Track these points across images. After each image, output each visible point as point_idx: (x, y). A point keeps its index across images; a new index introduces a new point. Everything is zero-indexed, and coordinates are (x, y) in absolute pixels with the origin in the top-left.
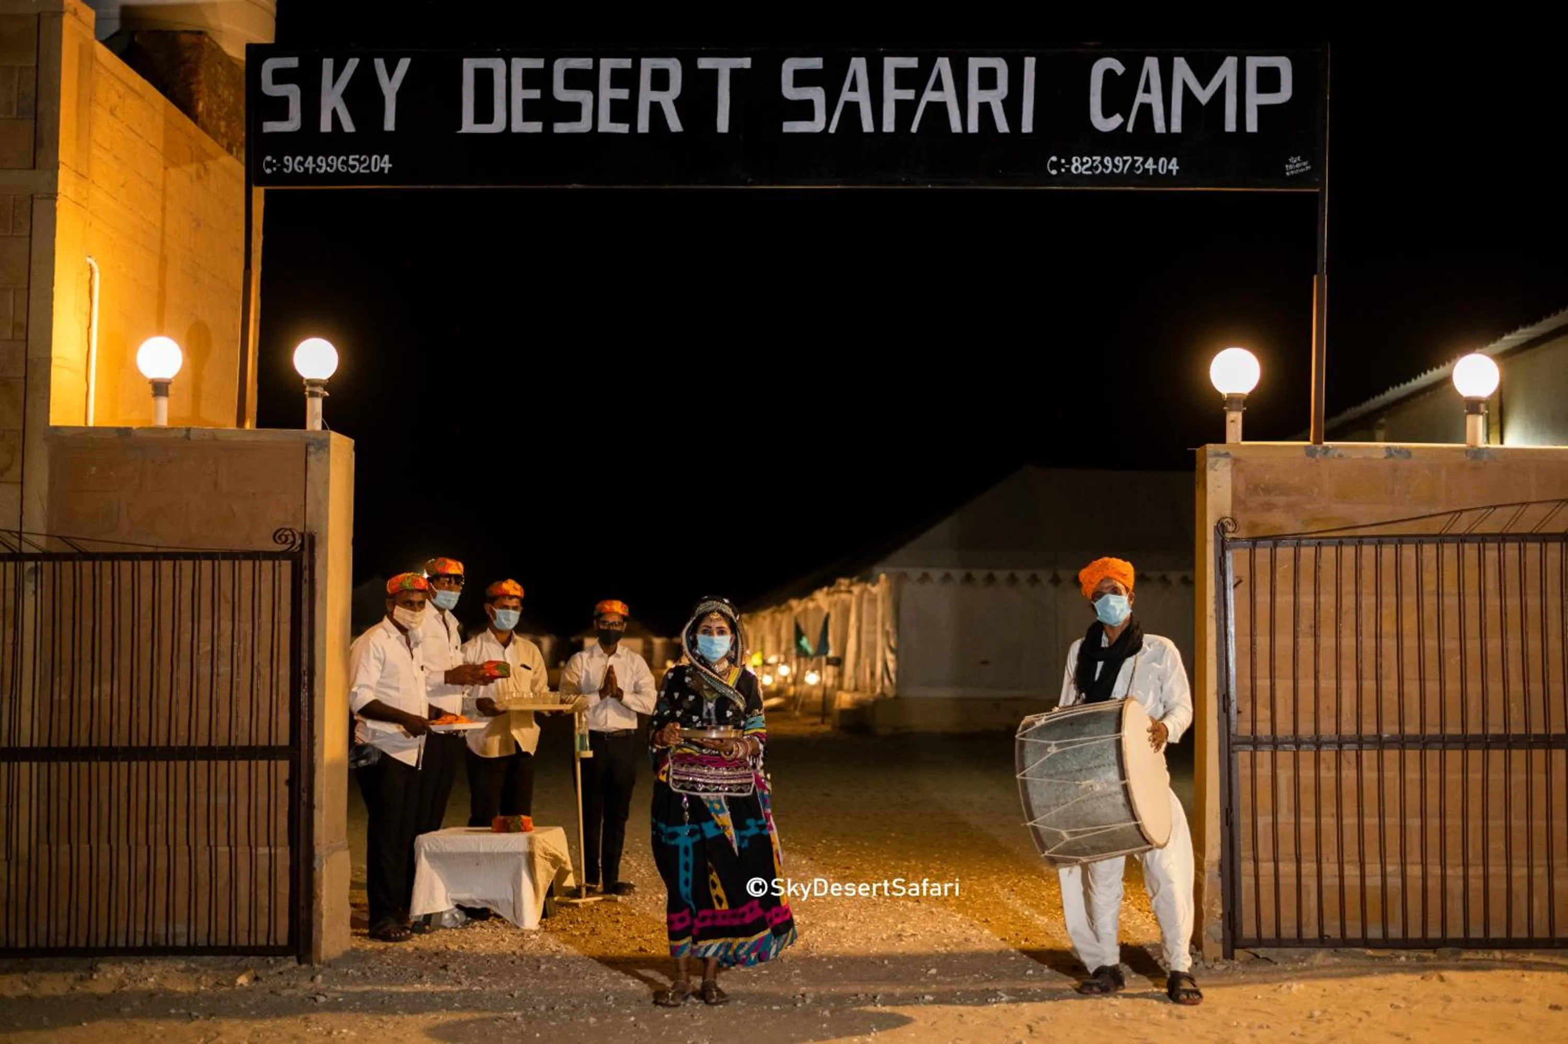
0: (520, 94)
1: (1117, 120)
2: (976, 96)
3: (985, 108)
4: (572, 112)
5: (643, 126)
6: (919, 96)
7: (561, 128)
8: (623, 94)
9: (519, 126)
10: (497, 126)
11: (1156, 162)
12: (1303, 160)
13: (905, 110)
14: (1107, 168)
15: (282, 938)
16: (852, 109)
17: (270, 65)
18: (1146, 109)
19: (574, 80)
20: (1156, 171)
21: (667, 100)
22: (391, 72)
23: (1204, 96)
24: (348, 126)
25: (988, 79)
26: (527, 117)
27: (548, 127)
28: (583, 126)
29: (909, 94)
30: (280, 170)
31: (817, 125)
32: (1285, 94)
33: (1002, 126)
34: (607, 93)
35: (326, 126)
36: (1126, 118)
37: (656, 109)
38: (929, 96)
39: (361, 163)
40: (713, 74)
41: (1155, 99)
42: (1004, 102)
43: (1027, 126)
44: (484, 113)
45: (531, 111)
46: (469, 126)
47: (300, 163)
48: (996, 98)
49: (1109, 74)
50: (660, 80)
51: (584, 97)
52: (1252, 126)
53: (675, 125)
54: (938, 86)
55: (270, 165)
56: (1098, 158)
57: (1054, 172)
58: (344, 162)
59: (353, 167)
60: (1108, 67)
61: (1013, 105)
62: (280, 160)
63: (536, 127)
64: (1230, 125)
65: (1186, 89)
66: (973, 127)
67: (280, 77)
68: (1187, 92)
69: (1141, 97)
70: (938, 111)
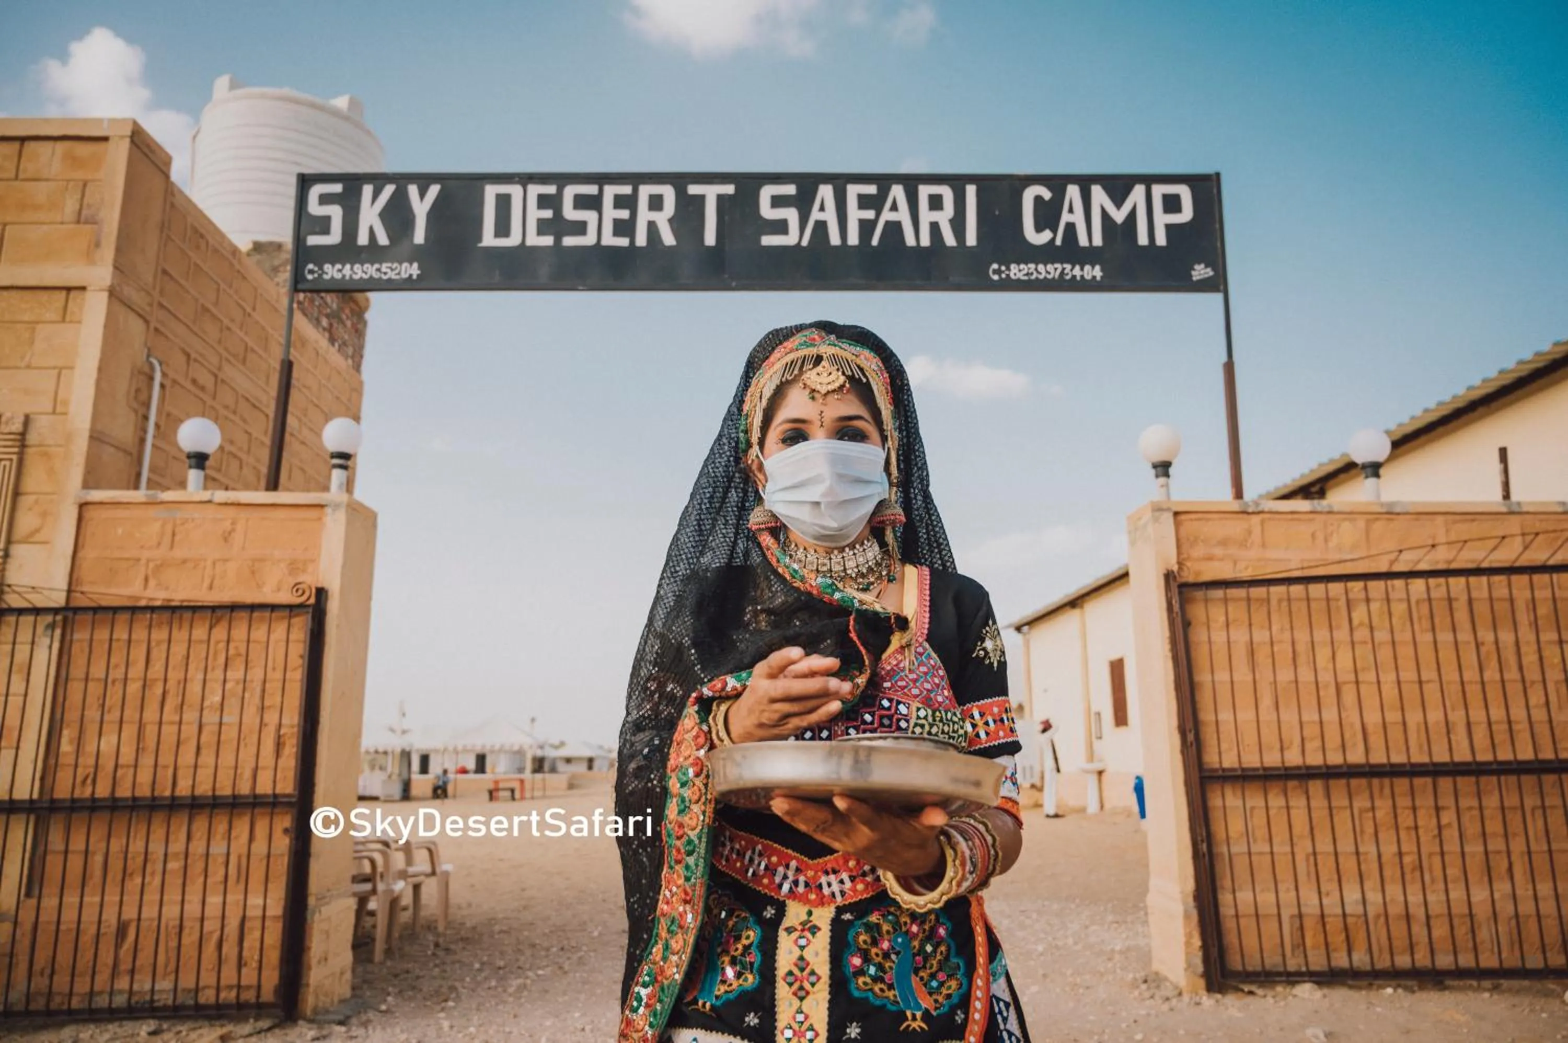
0: (535, 214)
1: (1046, 236)
2: (926, 216)
3: (935, 227)
4: (580, 228)
5: (641, 240)
6: (878, 215)
7: (569, 241)
8: (624, 214)
9: (534, 240)
10: (513, 240)
11: (1082, 269)
12: (1206, 267)
13: (866, 227)
14: (1040, 273)
15: (268, 995)
16: (821, 226)
17: (316, 191)
18: (1071, 227)
19: (582, 202)
20: (1082, 276)
21: (662, 219)
22: (422, 195)
23: (1119, 216)
24: (383, 239)
25: (936, 203)
26: (540, 232)
27: (558, 240)
28: (589, 240)
29: (870, 214)
30: (320, 275)
31: (790, 239)
32: (1186, 215)
33: (950, 240)
34: (611, 213)
35: (363, 239)
36: (1055, 231)
37: (652, 227)
38: (887, 215)
39: (392, 270)
40: (701, 198)
41: (1078, 218)
42: (951, 221)
43: (971, 240)
44: (503, 229)
45: (543, 227)
46: (489, 239)
47: (340, 271)
48: (944, 217)
49: (1038, 199)
50: (656, 203)
51: (590, 216)
52: (1161, 240)
53: (668, 239)
54: (894, 208)
55: (311, 272)
56: (1032, 266)
57: (996, 277)
58: (378, 270)
59: (385, 273)
60: (1037, 193)
61: (958, 223)
62: (321, 268)
63: (548, 241)
64: (1143, 240)
65: (1104, 213)
66: (925, 241)
67: (325, 199)
68: (1105, 214)
69: (1065, 217)
70: (894, 228)
